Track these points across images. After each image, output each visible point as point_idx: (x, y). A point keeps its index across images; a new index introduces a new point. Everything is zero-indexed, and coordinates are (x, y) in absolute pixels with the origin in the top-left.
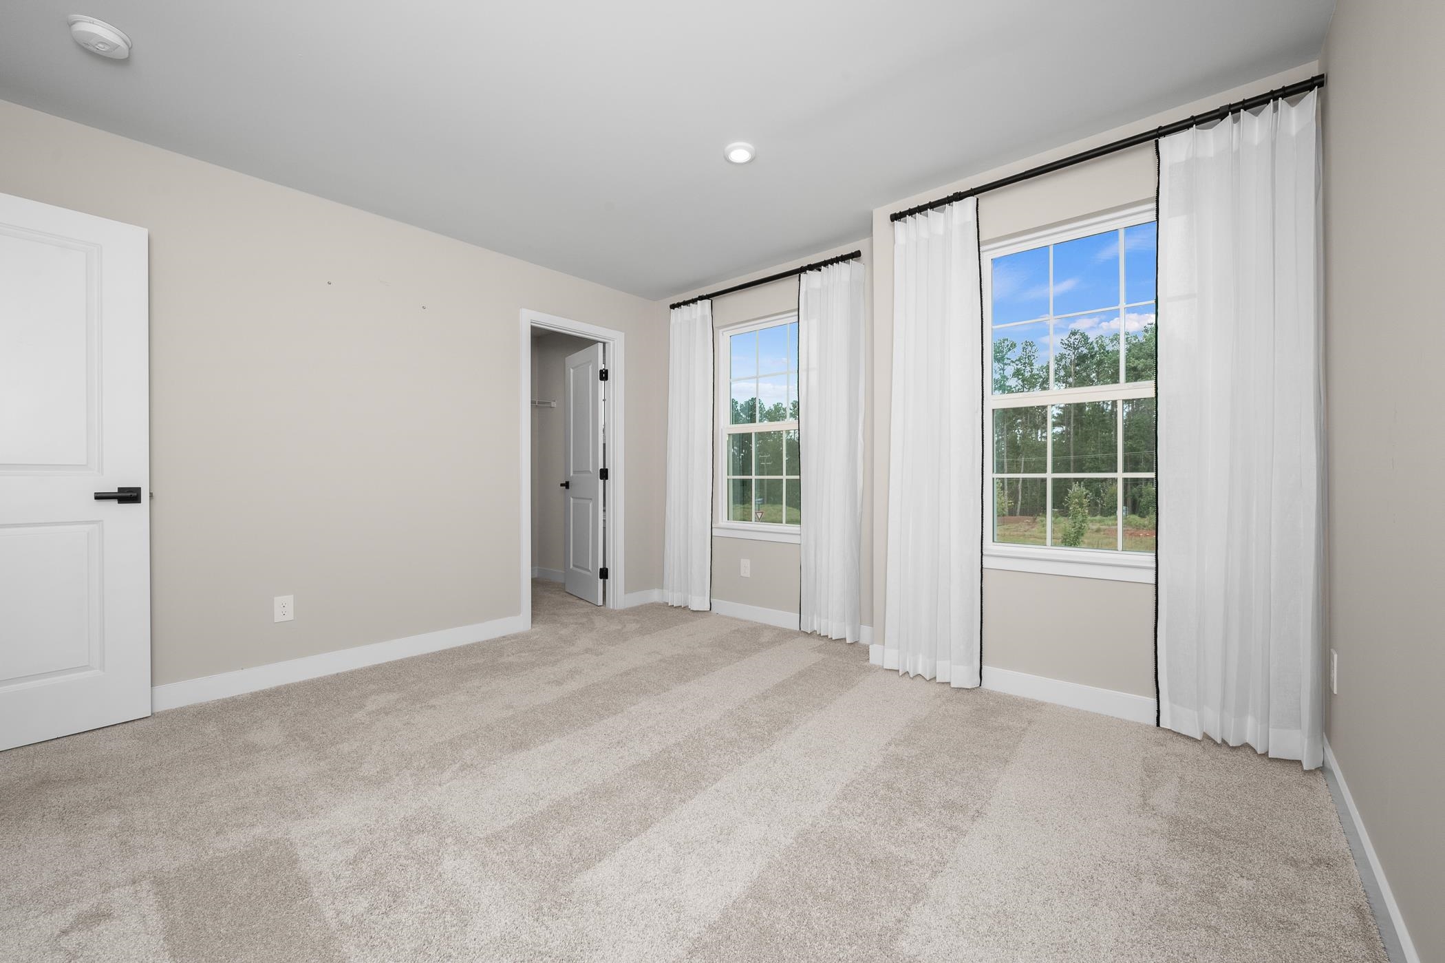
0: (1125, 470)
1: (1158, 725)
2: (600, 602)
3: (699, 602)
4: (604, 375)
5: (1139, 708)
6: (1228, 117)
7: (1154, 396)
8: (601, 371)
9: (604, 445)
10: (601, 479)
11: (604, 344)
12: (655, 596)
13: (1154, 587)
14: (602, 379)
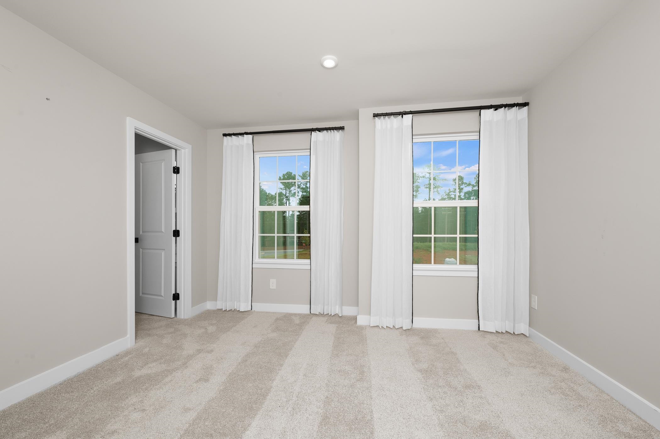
0: (460, 234)
1: (479, 330)
2: (173, 315)
3: (244, 306)
4: (176, 170)
5: (471, 325)
6: (502, 108)
7: (477, 206)
8: (174, 167)
9: (176, 214)
10: (174, 236)
11: (176, 150)
12: (209, 306)
13: (477, 278)
14: (174, 172)
